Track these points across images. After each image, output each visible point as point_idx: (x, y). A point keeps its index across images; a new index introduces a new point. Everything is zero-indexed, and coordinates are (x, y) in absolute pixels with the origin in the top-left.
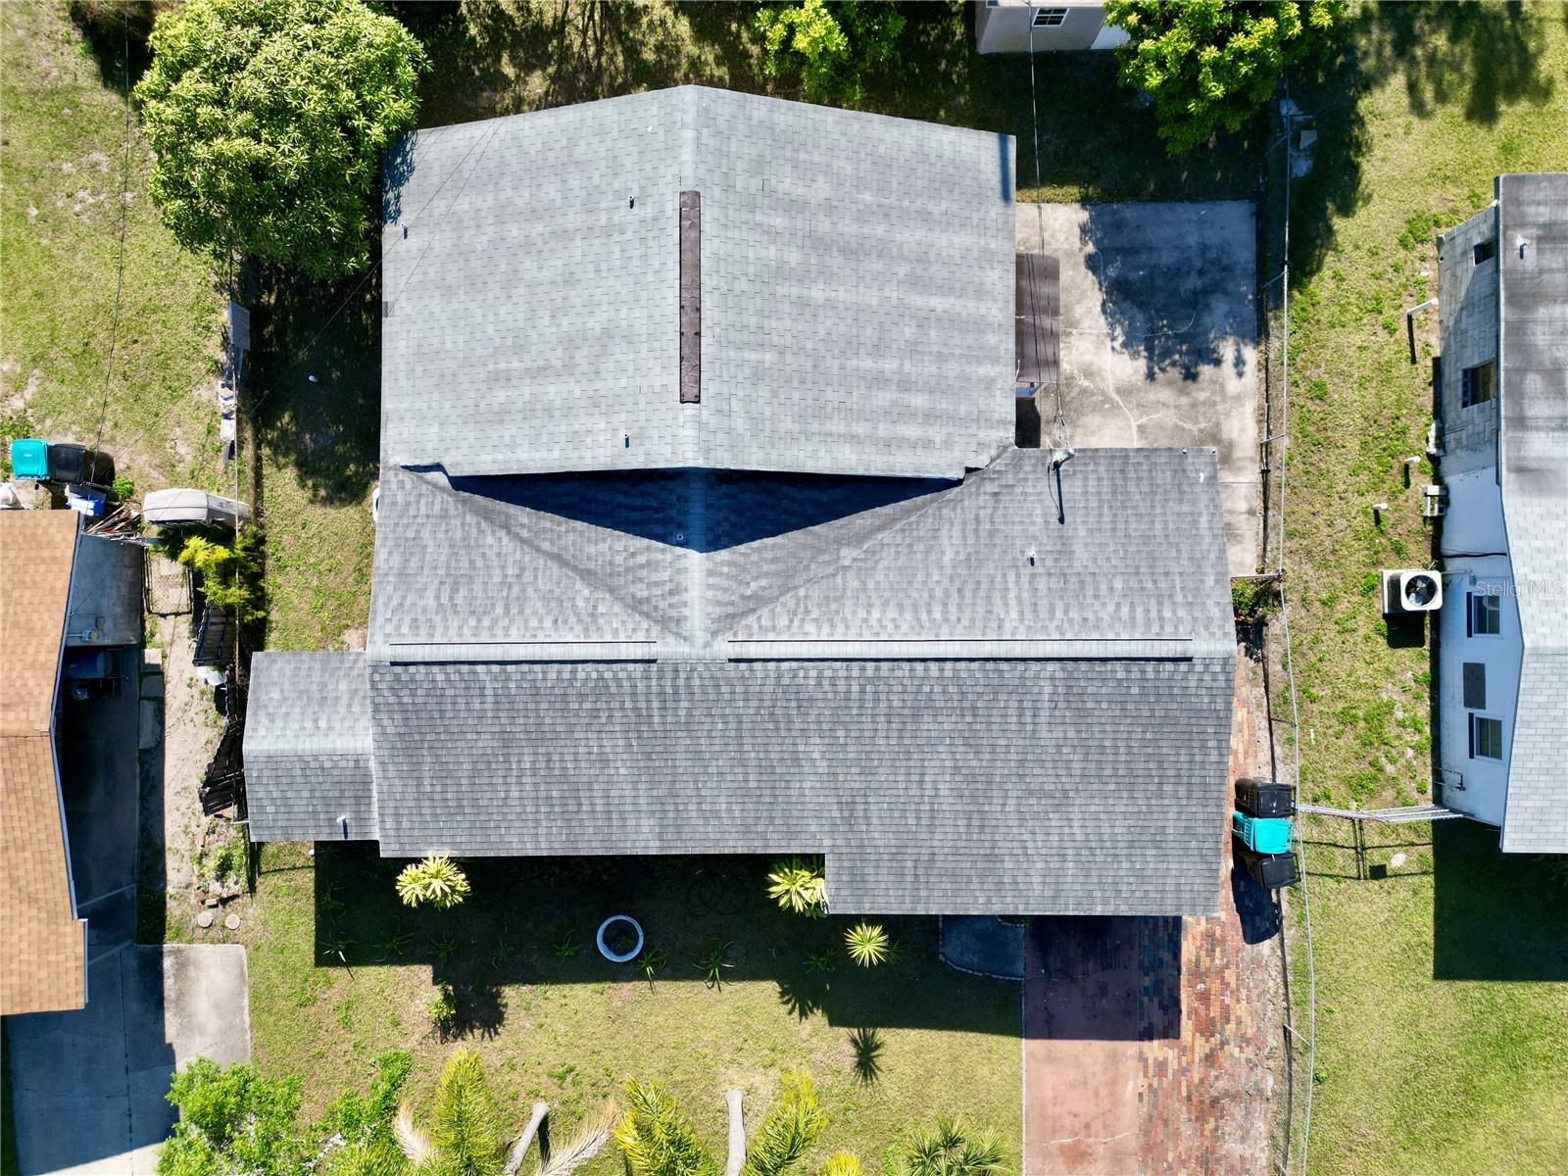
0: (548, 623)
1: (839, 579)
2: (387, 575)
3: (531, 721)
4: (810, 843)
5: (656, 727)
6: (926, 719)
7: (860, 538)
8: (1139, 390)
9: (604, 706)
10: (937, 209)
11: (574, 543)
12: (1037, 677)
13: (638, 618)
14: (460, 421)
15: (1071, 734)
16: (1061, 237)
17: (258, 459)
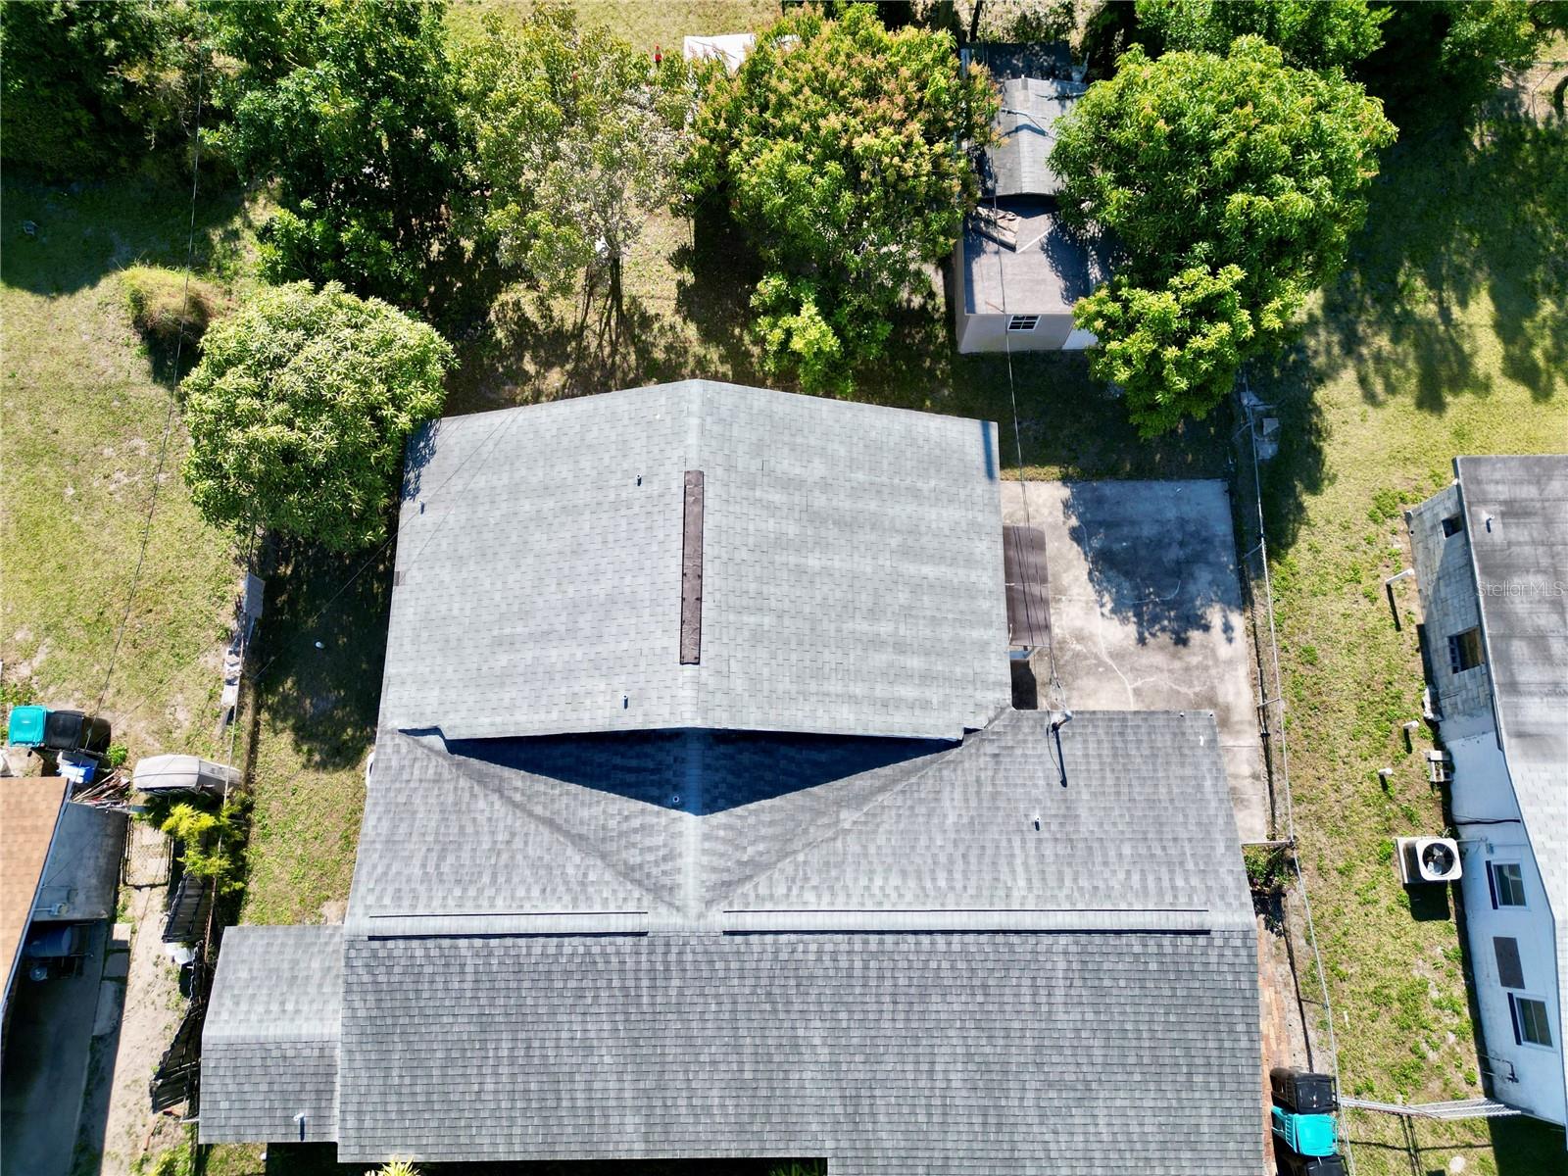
0: (536, 892)
1: (839, 844)
2: (374, 842)
3: (512, 1002)
4: (810, 1144)
5: (645, 1008)
6: (934, 999)
7: (862, 799)
8: (1131, 654)
9: (590, 984)
10: (926, 486)
11: (567, 807)
12: (1049, 952)
13: (629, 886)
14: (461, 685)
15: (1090, 1016)
16: (1045, 511)
17: (256, 724)
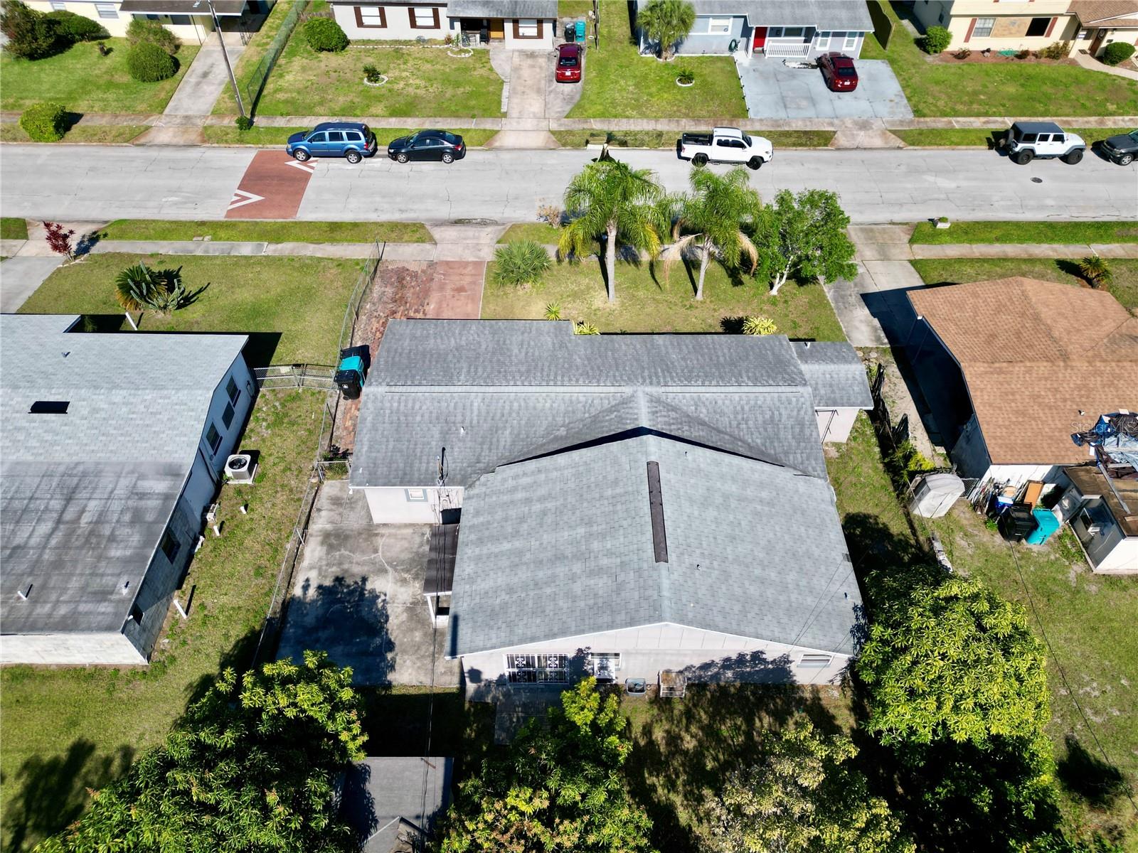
0: (720, 402)
1: (567, 422)
3: (722, 370)
6: (524, 370)
8: (373, 572)
9: (686, 374)
10: (503, 598)
12: (467, 381)
13: (673, 403)
14: (787, 490)
15: (451, 365)
16: (408, 663)
17: (916, 537)
